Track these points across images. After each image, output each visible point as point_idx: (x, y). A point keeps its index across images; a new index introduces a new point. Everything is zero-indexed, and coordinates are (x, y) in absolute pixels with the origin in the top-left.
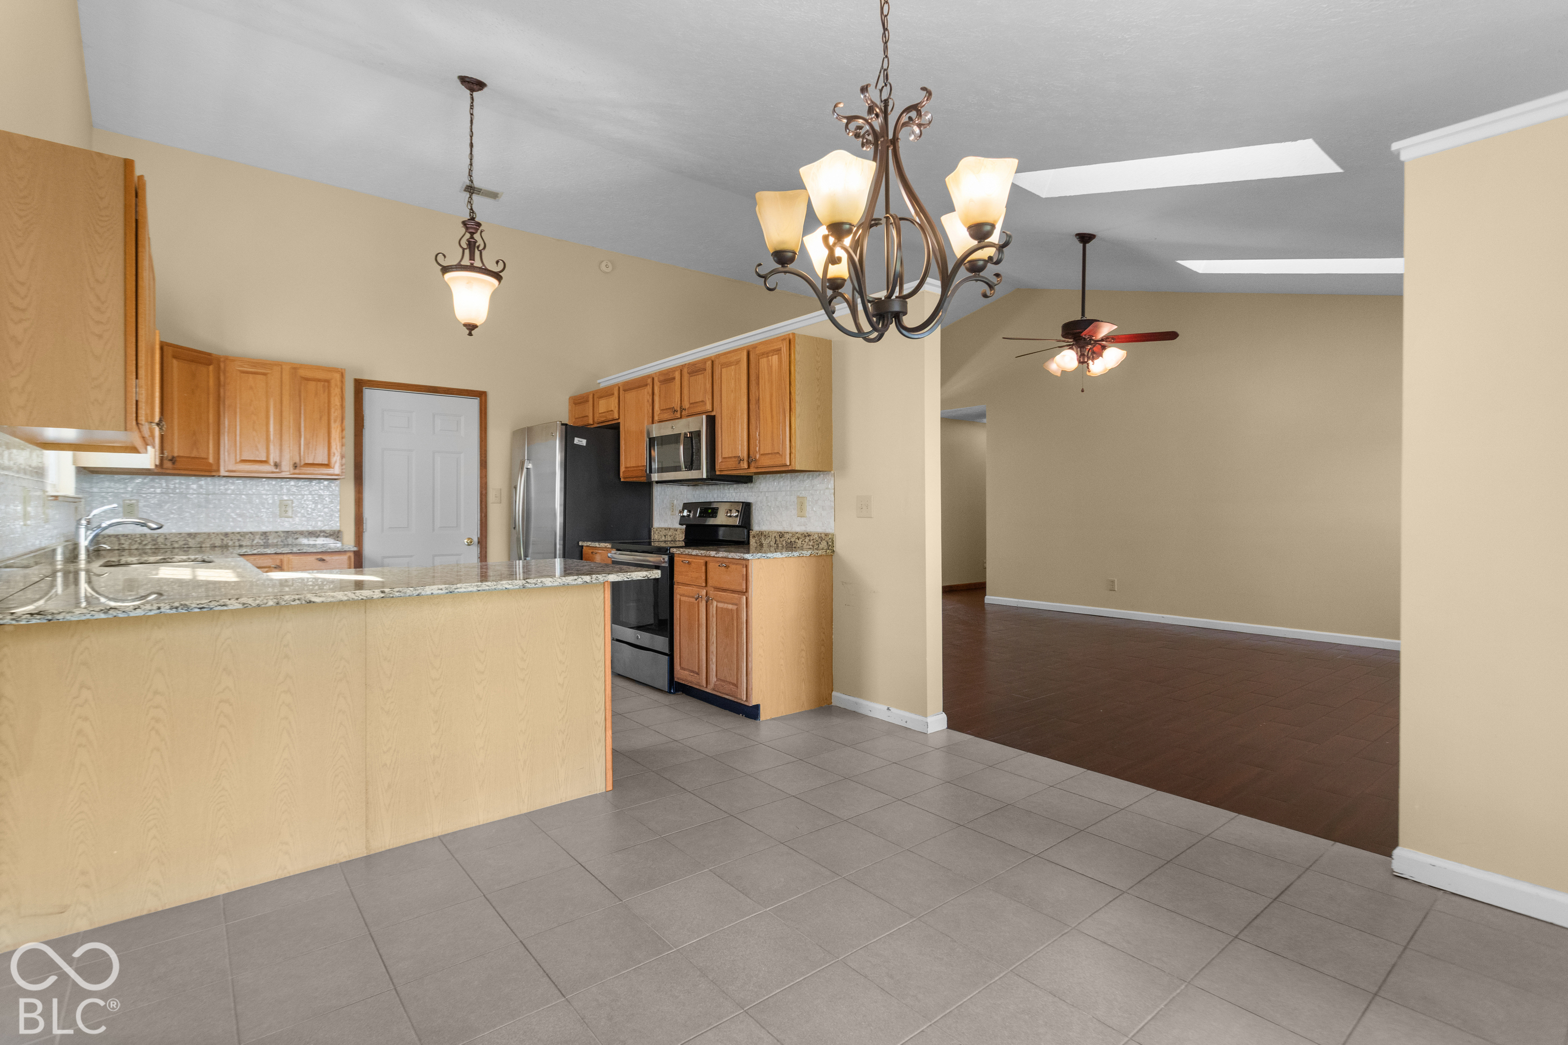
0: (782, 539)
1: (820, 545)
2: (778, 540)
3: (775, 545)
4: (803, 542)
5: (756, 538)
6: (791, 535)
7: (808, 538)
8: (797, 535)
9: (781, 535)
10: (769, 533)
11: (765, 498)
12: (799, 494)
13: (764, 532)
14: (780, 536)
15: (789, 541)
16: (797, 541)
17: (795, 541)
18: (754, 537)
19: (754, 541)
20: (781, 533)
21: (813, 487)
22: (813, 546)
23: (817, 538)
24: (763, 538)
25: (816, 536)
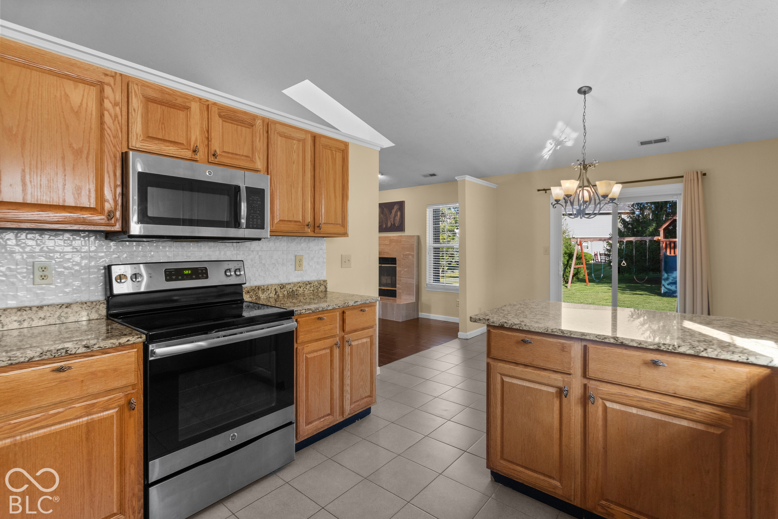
0: (283, 290)
1: (319, 289)
2: (279, 291)
3: (276, 296)
4: (305, 289)
5: (251, 294)
6: (293, 285)
7: (309, 286)
8: (299, 284)
9: (282, 286)
10: (268, 287)
11: (257, 257)
12: (296, 253)
13: (262, 287)
14: (281, 288)
15: (291, 290)
16: (299, 289)
17: (297, 290)
18: (248, 292)
19: (248, 296)
20: (282, 285)
21: (309, 248)
22: (313, 291)
23: (317, 284)
24: (260, 292)
25: (316, 283)
